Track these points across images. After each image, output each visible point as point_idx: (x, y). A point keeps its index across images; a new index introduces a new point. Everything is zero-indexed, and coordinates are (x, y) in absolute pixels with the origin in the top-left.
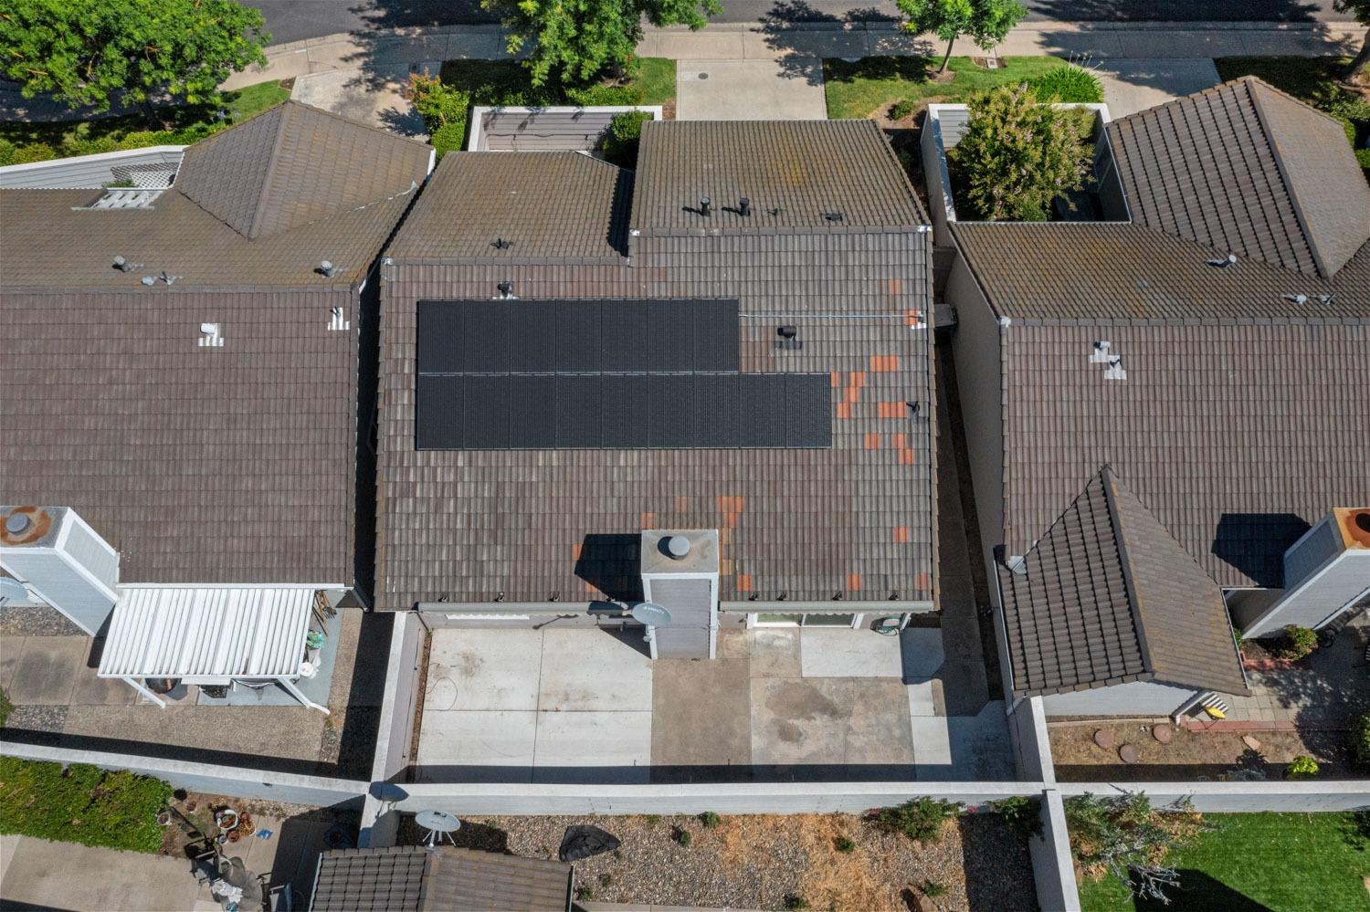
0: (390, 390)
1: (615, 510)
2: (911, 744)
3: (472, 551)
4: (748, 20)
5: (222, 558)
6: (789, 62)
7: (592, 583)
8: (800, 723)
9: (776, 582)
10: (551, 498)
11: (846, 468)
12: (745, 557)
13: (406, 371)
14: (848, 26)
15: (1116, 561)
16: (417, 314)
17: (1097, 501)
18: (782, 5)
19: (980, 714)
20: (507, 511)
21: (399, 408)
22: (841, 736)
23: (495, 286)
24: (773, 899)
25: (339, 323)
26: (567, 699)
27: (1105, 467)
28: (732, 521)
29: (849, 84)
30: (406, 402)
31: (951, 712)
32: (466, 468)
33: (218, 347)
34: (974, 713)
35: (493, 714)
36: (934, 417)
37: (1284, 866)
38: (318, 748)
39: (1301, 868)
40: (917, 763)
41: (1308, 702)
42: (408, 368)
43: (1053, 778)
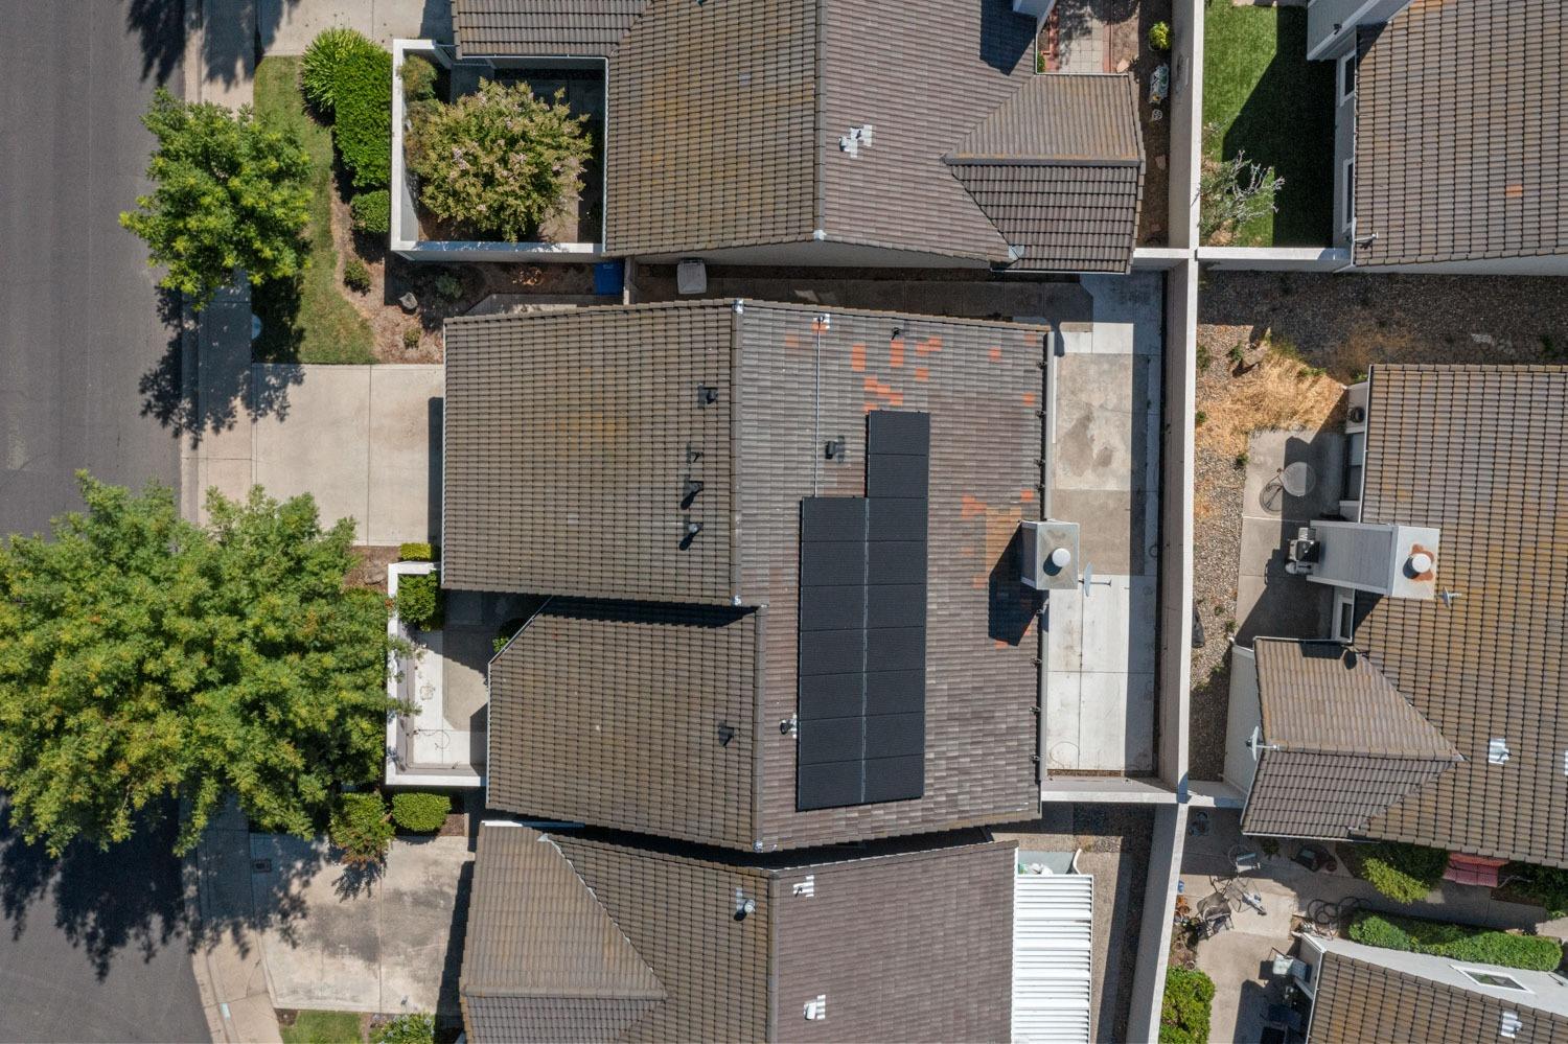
0: (873, 828)
1: (971, 612)
2: (1116, 356)
3: (1000, 738)
4: (178, 451)
5: (995, 960)
6: (258, 403)
7: (1025, 629)
8: (1096, 449)
9: (1028, 468)
10: (961, 670)
11: (943, 400)
12: (1009, 495)
13: (856, 815)
14: (190, 325)
15: (1036, 169)
16: (807, 810)
17: (973, 173)
18: (149, 406)
19: (1092, 293)
20: (970, 710)
21: (887, 817)
22: (1108, 414)
23: (783, 737)
24: (1237, 479)
25: (808, 887)
26: (1072, 647)
27: (943, 160)
28: (981, 507)
29: (306, 334)
30: (882, 812)
31: (1091, 319)
32: (936, 749)
33: (826, 1000)
34: (1091, 298)
35: (1083, 710)
36: (906, 315)
37: (1222, 67)
38: (1109, 855)
39: (1224, 53)
40: (1131, 352)
41: (1088, 9)
42: (854, 813)
43: (1185, 250)
